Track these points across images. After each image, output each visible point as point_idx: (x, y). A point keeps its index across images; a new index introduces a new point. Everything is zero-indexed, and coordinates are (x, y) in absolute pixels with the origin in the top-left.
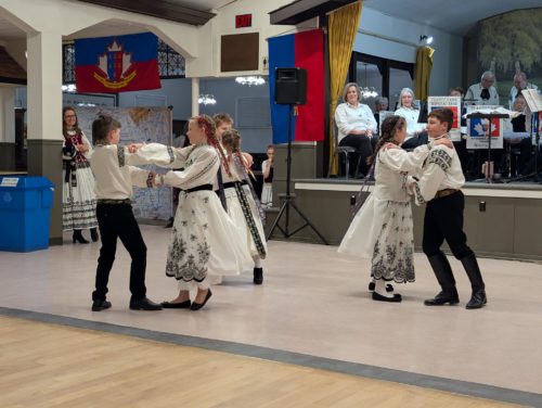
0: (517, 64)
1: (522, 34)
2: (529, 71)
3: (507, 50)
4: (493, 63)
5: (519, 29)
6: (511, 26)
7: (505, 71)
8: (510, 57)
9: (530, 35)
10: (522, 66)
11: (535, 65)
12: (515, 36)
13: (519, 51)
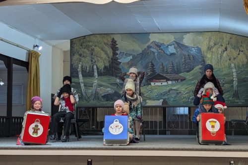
0: (95, 67)
1: (97, 49)
2: (102, 71)
3: (88, 58)
4: (80, 65)
5: (96, 46)
6: (91, 44)
7: (87, 71)
8: (90, 62)
9: (102, 50)
10: (98, 68)
11: (105, 68)
12: (93, 50)
13: (96, 59)
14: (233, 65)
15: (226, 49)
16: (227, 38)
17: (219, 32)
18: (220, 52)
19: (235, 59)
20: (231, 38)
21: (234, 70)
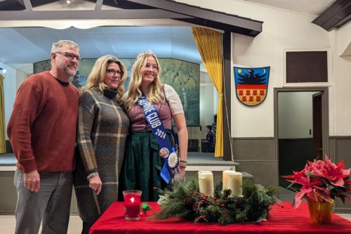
14: (183, 89)
15: (178, 74)
16: (178, 64)
17: (171, 58)
18: (172, 77)
19: (185, 83)
20: (182, 65)
21: (184, 94)
